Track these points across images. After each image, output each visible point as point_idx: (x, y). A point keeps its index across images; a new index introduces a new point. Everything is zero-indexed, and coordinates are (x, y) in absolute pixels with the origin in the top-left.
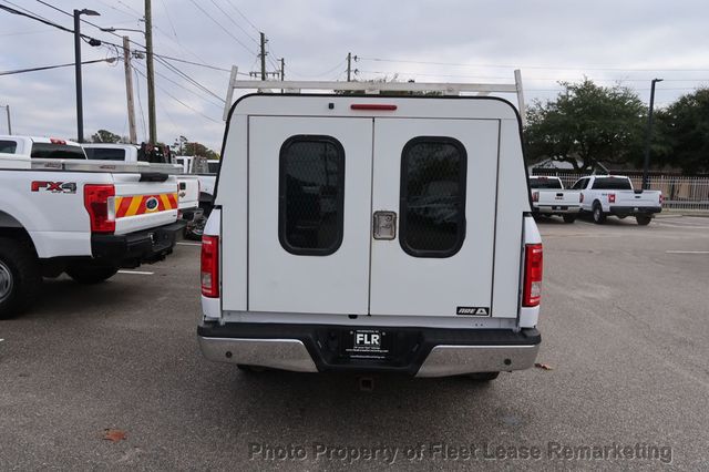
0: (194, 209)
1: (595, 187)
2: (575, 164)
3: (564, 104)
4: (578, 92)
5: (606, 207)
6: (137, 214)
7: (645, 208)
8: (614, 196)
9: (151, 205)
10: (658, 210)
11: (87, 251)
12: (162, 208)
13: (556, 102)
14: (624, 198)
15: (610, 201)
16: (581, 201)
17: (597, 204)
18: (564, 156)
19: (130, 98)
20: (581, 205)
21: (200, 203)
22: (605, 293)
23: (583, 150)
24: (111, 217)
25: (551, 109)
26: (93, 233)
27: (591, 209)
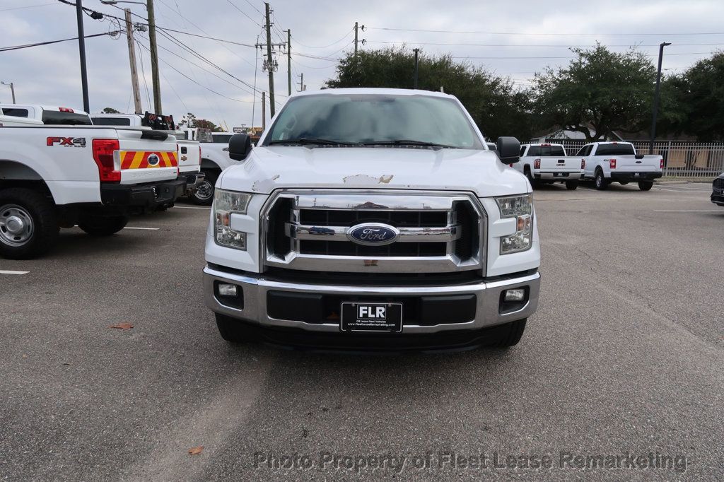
0: (196, 172)
1: (597, 153)
2: (587, 134)
3: (577, 71)
4: (591, 58)
5: (607, 173)
6: (140, 167)
7: (645, 173)
8: (614, 161)
9: (153, 161)
10: (659, 175)
11: (97, 198)
12: (162, 164)
13: (569, 69)
14: (625, 164)
15: (611, 167)
16: (583, 167)
17: (599, 170)
18: (577, 126)
19: (134, 72)
20: (583, 171)
21: (201, 169)
22: (573, 241)
23: (596, 120)
24: (117, 168)
25: (564, 77)
26: (102, 183)
27: (593, 176)
